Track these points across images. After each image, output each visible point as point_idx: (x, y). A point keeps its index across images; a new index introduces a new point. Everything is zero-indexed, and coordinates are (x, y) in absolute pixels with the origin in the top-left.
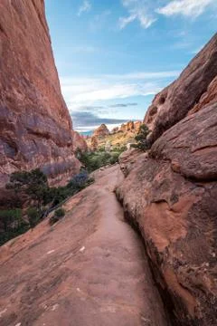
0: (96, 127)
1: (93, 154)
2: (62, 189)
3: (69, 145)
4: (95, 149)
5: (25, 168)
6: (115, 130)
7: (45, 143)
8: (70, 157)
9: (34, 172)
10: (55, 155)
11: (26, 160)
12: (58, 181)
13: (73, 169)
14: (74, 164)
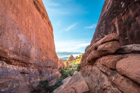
0: (69, 56)
1: (66, 69)
2: (53, 86)
3: (57, 68)
4: (67, 67)
5: (43, 79)
6: (76, 57)
7: (49, 69)
8: (57, 73)
9: (45, 81)
10: (52, 73)
11: (43, 76)
12: (52, 83)
13: (58, 77)
14: (58, 75)
